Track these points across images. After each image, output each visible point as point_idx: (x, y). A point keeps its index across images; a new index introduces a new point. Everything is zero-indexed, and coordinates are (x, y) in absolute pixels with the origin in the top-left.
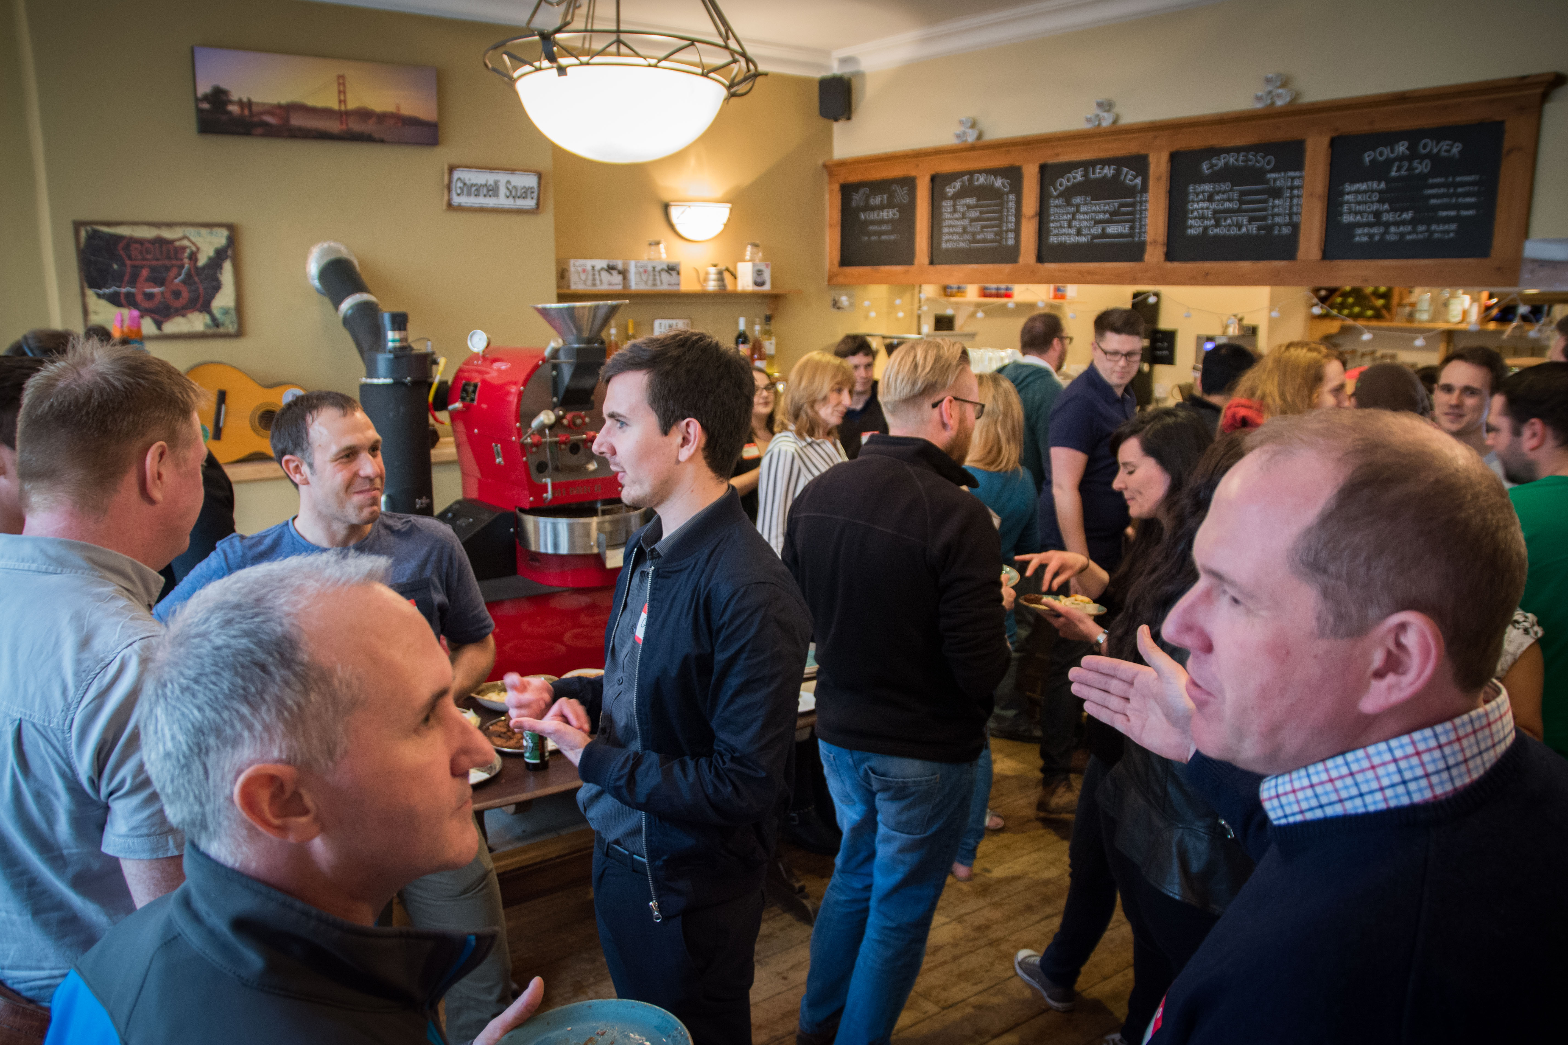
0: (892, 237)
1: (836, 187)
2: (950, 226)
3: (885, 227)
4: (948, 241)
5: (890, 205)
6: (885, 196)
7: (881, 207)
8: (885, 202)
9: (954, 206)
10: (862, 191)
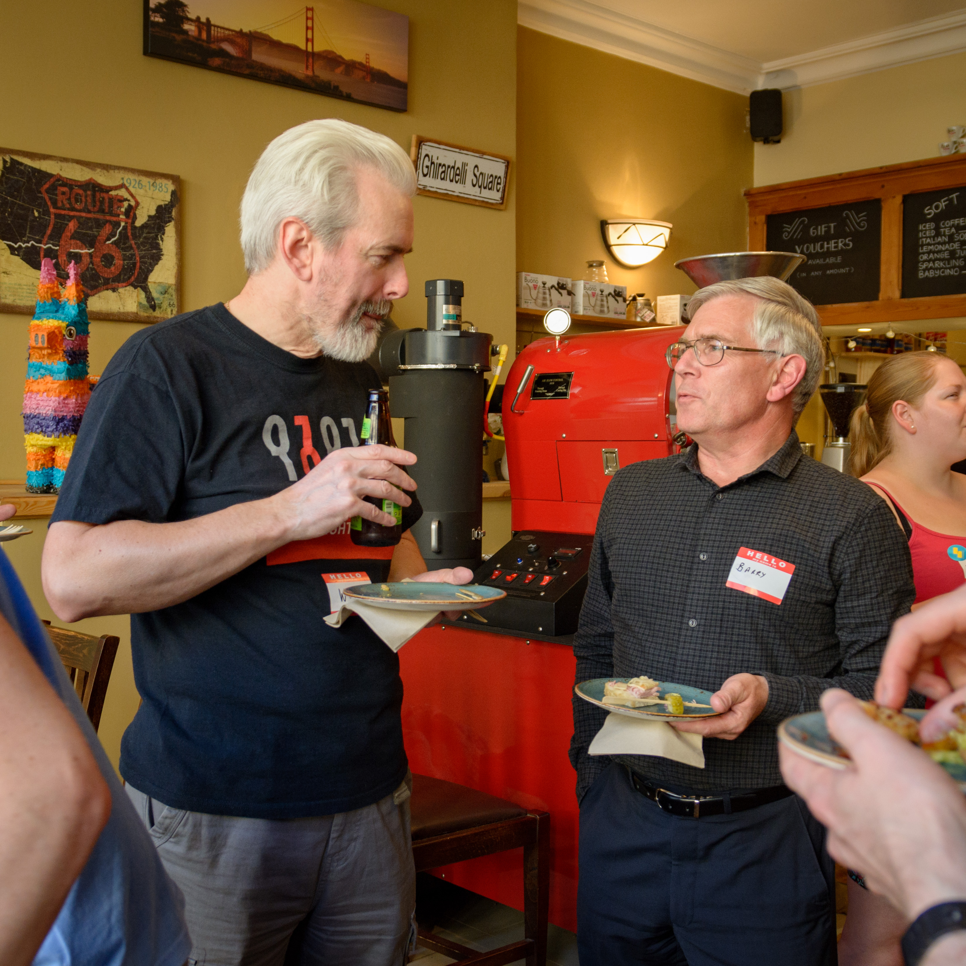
0: (842, 271)
1: (762, 219)
2: (929, 253)
3: (831, 260)
4: (927, 269)
5: (840, 234)
6: (832, 225)
7: (827, 237)
8: (832, 231)
9: (937, 229)
10: (797, 221)
